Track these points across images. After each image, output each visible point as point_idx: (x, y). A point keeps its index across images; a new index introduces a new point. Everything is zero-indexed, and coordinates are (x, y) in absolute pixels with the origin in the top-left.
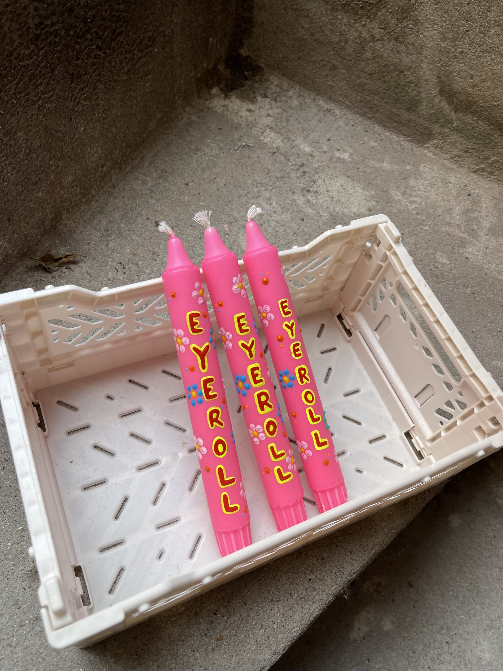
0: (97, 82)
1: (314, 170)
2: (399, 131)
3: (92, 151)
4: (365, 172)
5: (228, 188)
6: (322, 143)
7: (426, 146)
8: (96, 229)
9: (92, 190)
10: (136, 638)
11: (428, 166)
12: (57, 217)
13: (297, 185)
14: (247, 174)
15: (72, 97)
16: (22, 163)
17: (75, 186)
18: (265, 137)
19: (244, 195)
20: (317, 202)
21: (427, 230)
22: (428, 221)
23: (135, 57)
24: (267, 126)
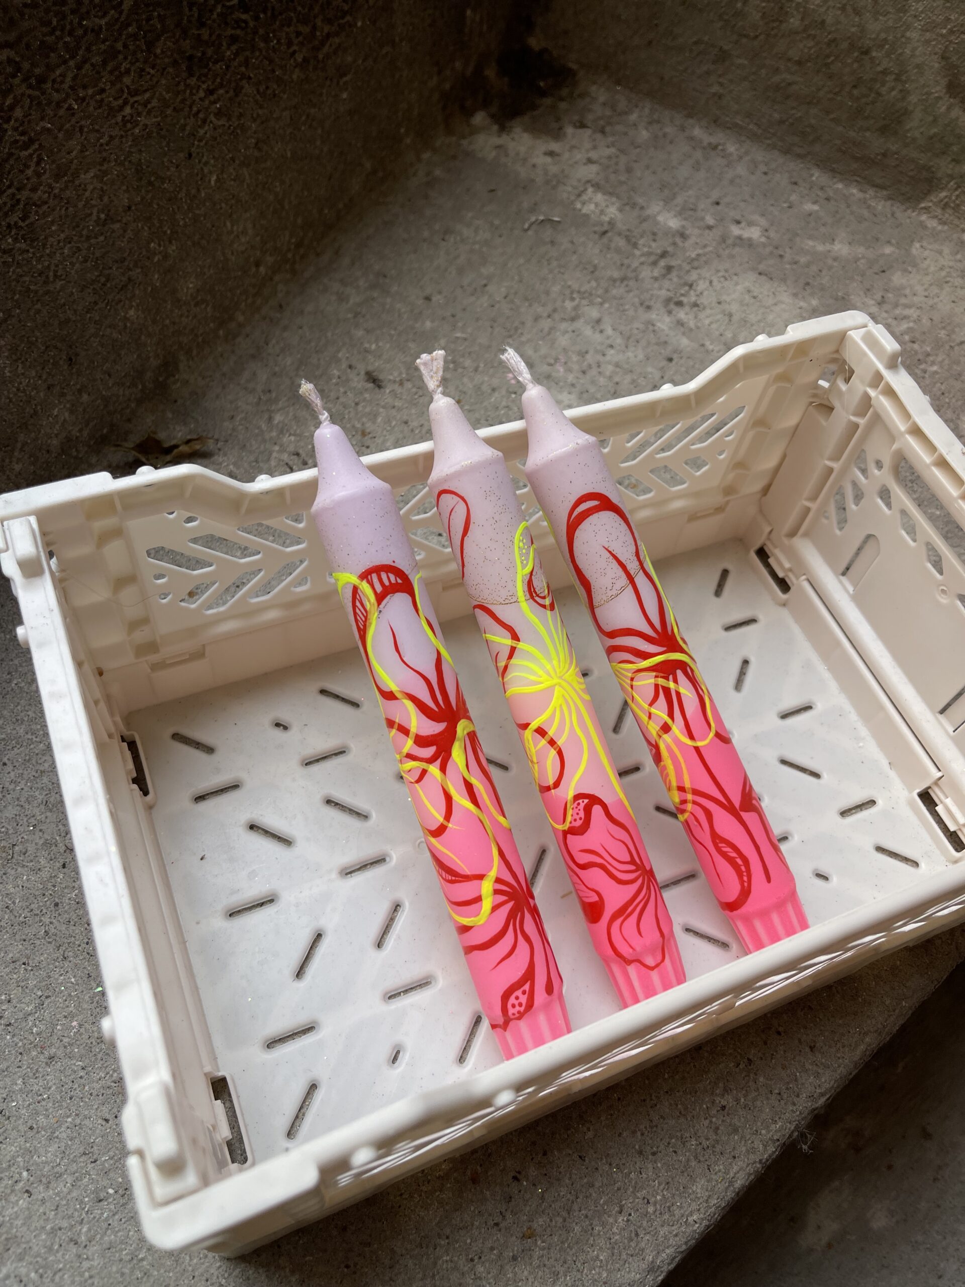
0: (241, 79)
1: (689, 263)
2: (865, 178)
4: (796, 263)
5: (512, 302)
6: (703, 210)
7: (923, 205)
8: (246, 389)
9: (238, 313)
10: (344, 1229)
11: (930, 247)
12: (169, 366)
13: (655, 292)
14: (550, 276)
16: (93, 241)
17: (203, 301)
18: (584, 204)
19: (545, 314)
20: (699, 325)
21: (936, 372)
22: (937, 355)
23: (318, 34)
24: (588, 182)
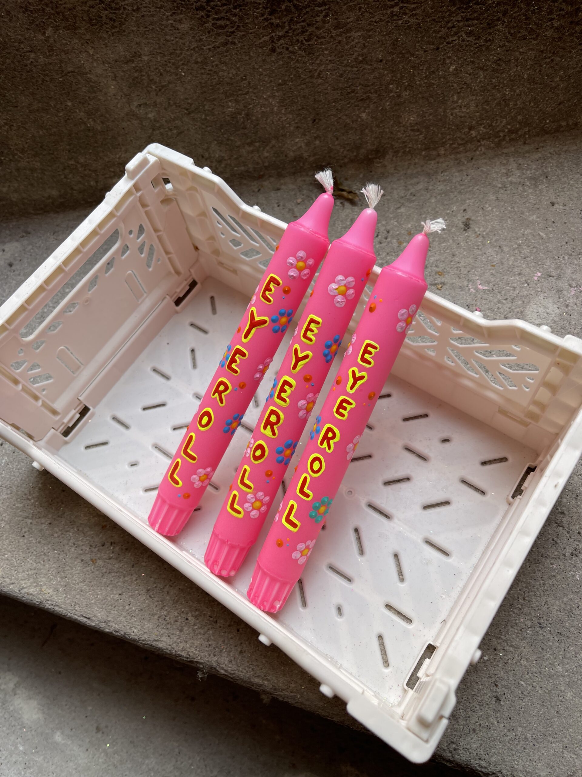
0: (497, 20)
3: (460, 101)
8: (406, 187)
9: (442, 149)
12: (379, 153)
15: (448, 22)
16: (349, 69)
17: (418, 130)
